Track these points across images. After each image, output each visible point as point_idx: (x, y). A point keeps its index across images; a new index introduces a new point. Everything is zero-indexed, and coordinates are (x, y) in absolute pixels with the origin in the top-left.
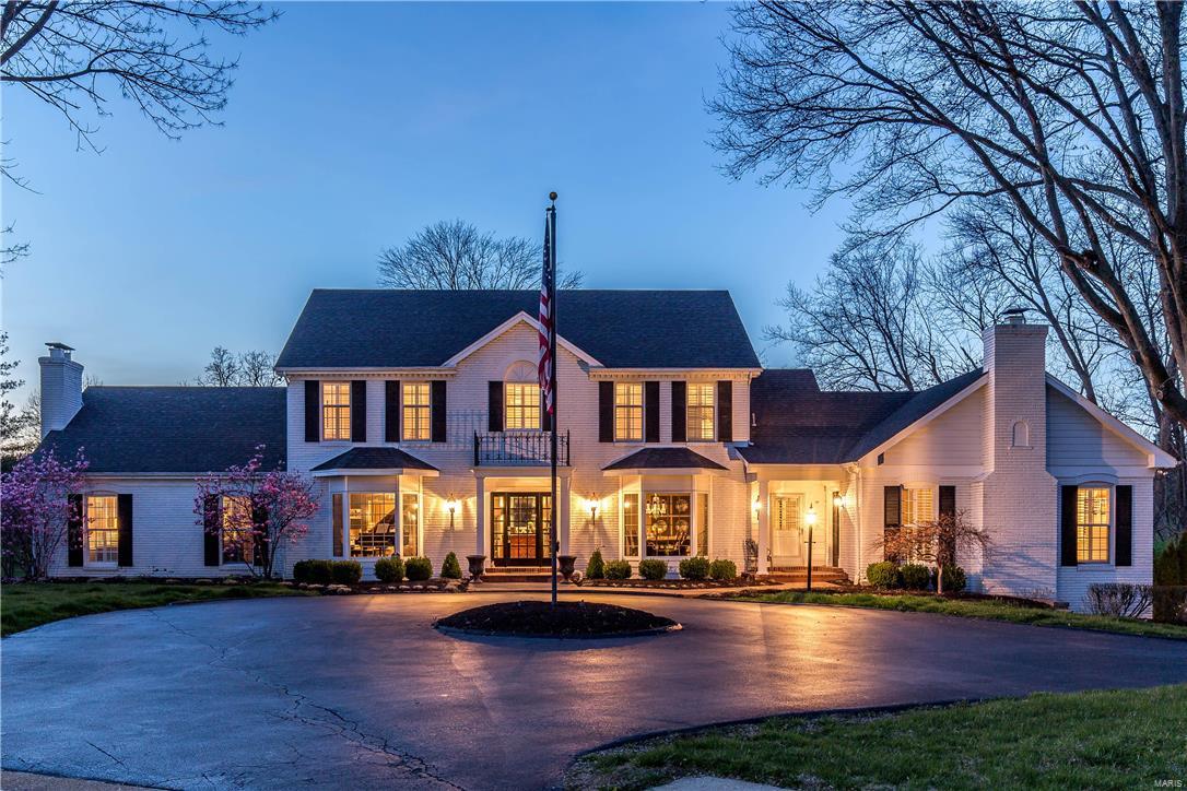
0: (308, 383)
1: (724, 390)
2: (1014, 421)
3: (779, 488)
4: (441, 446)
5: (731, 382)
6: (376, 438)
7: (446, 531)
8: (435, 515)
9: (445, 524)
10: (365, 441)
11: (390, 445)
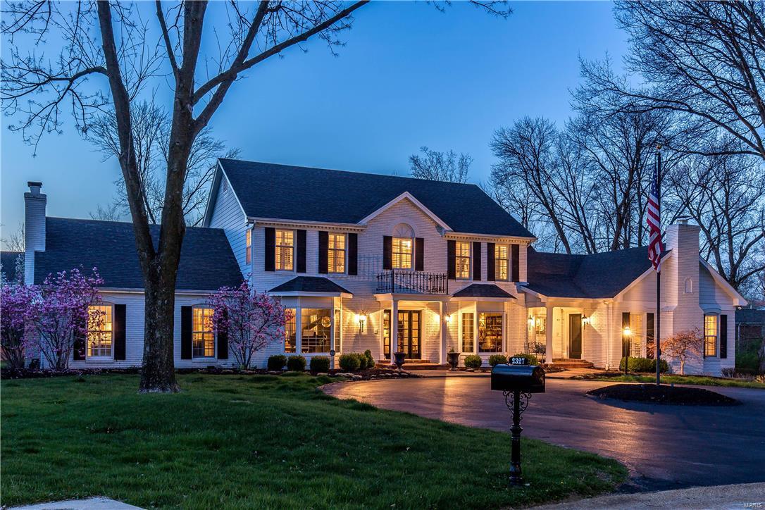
0: (267, 229)
1: (515, 250)
2: (686, 278)
3: (540, 311)
4: (354, 278)
5: (518, 245)
6: (312, 270)
7: (357, 335)
8: (349, 324)
9: (356, 330)
10: (305, 272)
11: (321, 276)
